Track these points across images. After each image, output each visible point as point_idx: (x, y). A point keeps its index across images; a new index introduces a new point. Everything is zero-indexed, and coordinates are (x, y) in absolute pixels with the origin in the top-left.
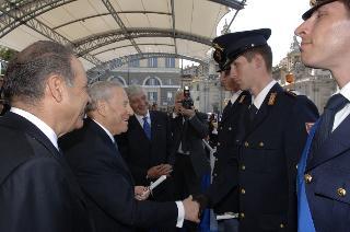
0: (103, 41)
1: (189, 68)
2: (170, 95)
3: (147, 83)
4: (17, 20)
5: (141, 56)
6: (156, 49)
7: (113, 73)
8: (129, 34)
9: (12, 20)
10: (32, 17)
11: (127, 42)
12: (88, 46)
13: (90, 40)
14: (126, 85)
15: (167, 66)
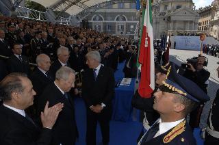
2: (132, 27)
3: (118, 19)
7: (95, 13)
14: (104, 21)
15: (131, 7)
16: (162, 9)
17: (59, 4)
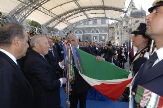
0: (70, 14)
1: (113, 24)
2: (103, 37)
3: (93, 32)
4: (34, 8)
5: (89, 19)
6: (96, 16)
7: (77, 28)
8: (82, 9)
9: (32, 8)
10: (40, 6)
11: (82, 13)
12: (64, 17)
13: (65, 14)
14: (83, 34)
15: (102, 23)
16: (125, 24)
17: (51, 22)
